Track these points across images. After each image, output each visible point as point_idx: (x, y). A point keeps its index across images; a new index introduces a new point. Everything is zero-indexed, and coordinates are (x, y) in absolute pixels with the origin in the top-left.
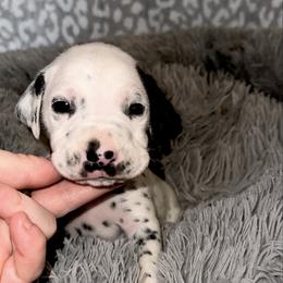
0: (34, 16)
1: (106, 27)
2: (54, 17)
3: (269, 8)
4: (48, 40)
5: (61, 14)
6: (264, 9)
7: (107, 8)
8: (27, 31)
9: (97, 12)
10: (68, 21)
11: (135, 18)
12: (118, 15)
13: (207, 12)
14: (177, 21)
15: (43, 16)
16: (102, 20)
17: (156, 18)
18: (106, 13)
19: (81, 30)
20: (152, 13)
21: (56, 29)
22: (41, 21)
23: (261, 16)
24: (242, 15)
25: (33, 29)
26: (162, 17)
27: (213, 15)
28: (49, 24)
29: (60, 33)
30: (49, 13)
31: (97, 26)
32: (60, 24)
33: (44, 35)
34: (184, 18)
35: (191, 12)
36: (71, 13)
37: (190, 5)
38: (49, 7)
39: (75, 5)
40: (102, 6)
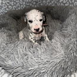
1: (29, 7)
2: (19, 5)
3: (59, 3)
5: (20, 5)
8: (14, 8)
11: (34, 5)
12: (31, 4)
13: (48, 4)
14: (42, 5)
15: (17, 5)
16: (28, 6)
17: (38, 5)
18: (29, 4)
20: (37, 4)
21: (20, 7)
22: (17, 6)
23: (58, 4)
24: (54, 4)
26: (39, 5)
27: (49, 4)
29: (21, 8)
33: (18, 8)
35: (44, 4)
36: (22, 4)
37: (44, 3)
38: (18, 4)
39: (23, 3)
40: (28, 3)
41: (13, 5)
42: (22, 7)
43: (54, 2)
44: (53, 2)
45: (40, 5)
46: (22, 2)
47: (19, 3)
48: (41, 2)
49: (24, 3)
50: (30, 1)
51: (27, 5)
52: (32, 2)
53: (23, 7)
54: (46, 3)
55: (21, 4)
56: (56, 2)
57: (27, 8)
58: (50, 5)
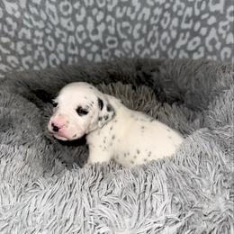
0: (31, 53)
1: (76, 60)
2: (44, 54)
3: (174, 49)
4: (41, 68)
5: (48, 52)
6: (171, 49)
7: (76, 48)
8: (27, 63)
9: (70, 51)
10: (53, 56)
11: (94, 54)
12: (83, 52)
13: (137, 51)
14: (119, 56)
15: (37, 53)
16: (74, 56)
17: (107, 54)
18: (76, 52)
19: (61, 62)
20: (104, 51)
21: (46, 61)
22: (36, 57)
23: (169, 52)
24: (158, 52)
25: (31, 62)
26: (110, 54)
27: (141, 53)
28: (40, 58)
29: (48, 63)
30: (40, 52)
31: (70, 59)
32: (48, 58)
33: (38, 65)
34: (123, 54)
35: (127, 51)
36: (54, 52)
37: (127, 47)
38: (40, 49)
39: (56, 47)
40: (73, 48)
41: (22, 52)
42: (54, 62)
43: (159, 48)
44: (153, 47)
45: (113, 55)
46: (53, 44)
47: (43, 45)
48: (116, 45)
49: (61, 47)
50: (80, 41)
51: (70, 55)
52: (88, 45)
53: (58, 62)
54: (133, 50)
55: (51, 49)
56: (164, 48)
57: (70, 63)
58: (146, 54)
